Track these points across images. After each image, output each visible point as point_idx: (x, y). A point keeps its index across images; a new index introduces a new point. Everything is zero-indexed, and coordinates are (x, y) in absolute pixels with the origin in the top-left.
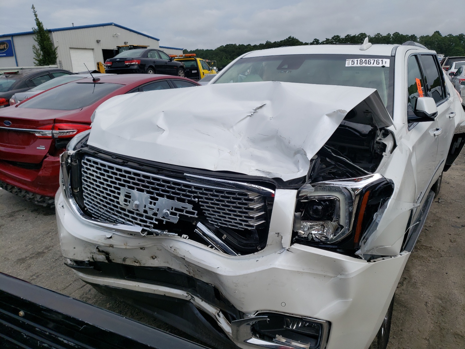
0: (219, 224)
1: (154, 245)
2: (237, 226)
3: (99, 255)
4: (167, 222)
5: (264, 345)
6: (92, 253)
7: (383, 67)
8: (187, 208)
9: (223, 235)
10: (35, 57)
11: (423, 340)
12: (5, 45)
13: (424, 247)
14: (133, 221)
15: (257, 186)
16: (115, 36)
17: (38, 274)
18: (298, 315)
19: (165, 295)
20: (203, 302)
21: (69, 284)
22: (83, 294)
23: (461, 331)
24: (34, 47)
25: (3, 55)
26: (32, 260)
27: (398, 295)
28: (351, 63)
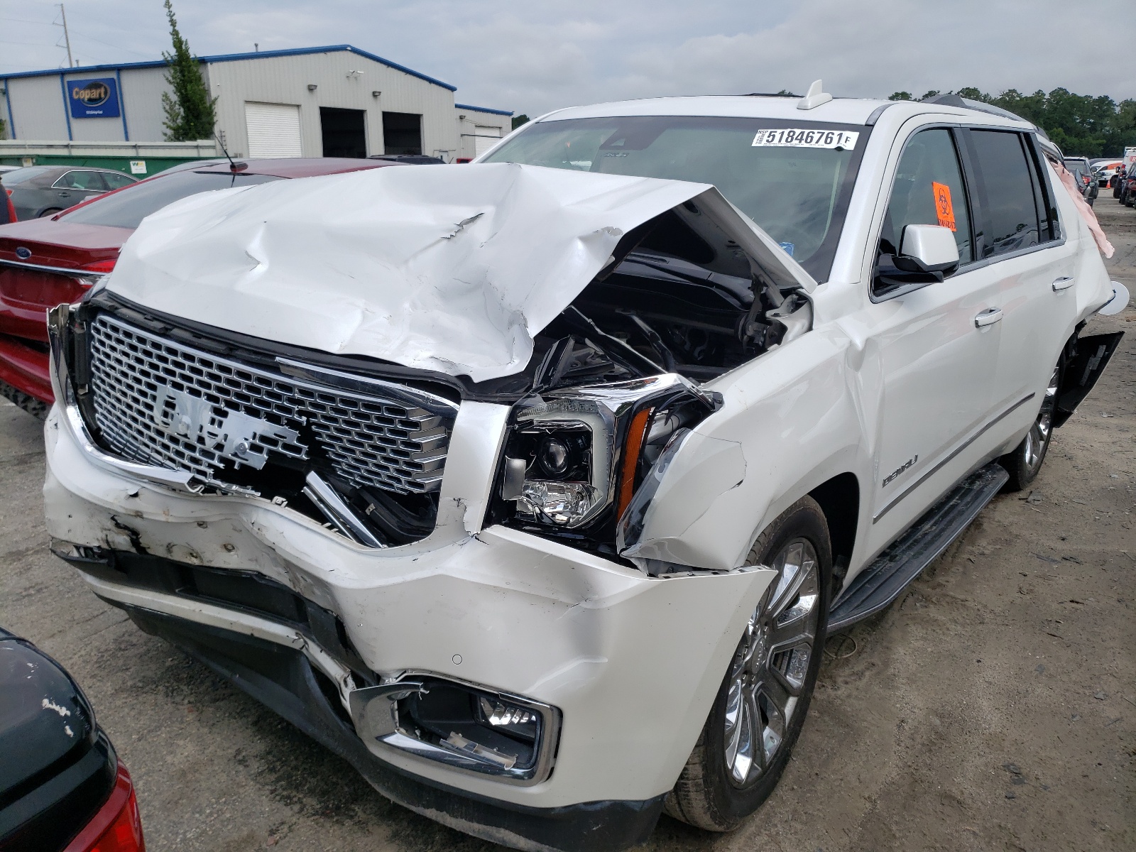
0: (357, 479)
1: (226, 519)
2: (391, 486)
3: (118, 534)
4: (242, 465)
5: (417, 750)
6: (106, 529)
7: (839, 149)
8: (285, 438)
9: (369, 505)
10: (166, 121)
11: (863, 800)
12: (103, 90)
13: (948, 599)
14: (175, 461)
15: (422, 393)
16: (352, 77)
17: (43, 586)
18: (489, 686)
19: (252, 634)
20: (323, 653)
21: (101, 611)
22: (124, 635)
23: (962, 791)
24: (166, 97)
25: (96, 113)
26: (39, 556)
27: (841, 700)
28: (766, 138)
